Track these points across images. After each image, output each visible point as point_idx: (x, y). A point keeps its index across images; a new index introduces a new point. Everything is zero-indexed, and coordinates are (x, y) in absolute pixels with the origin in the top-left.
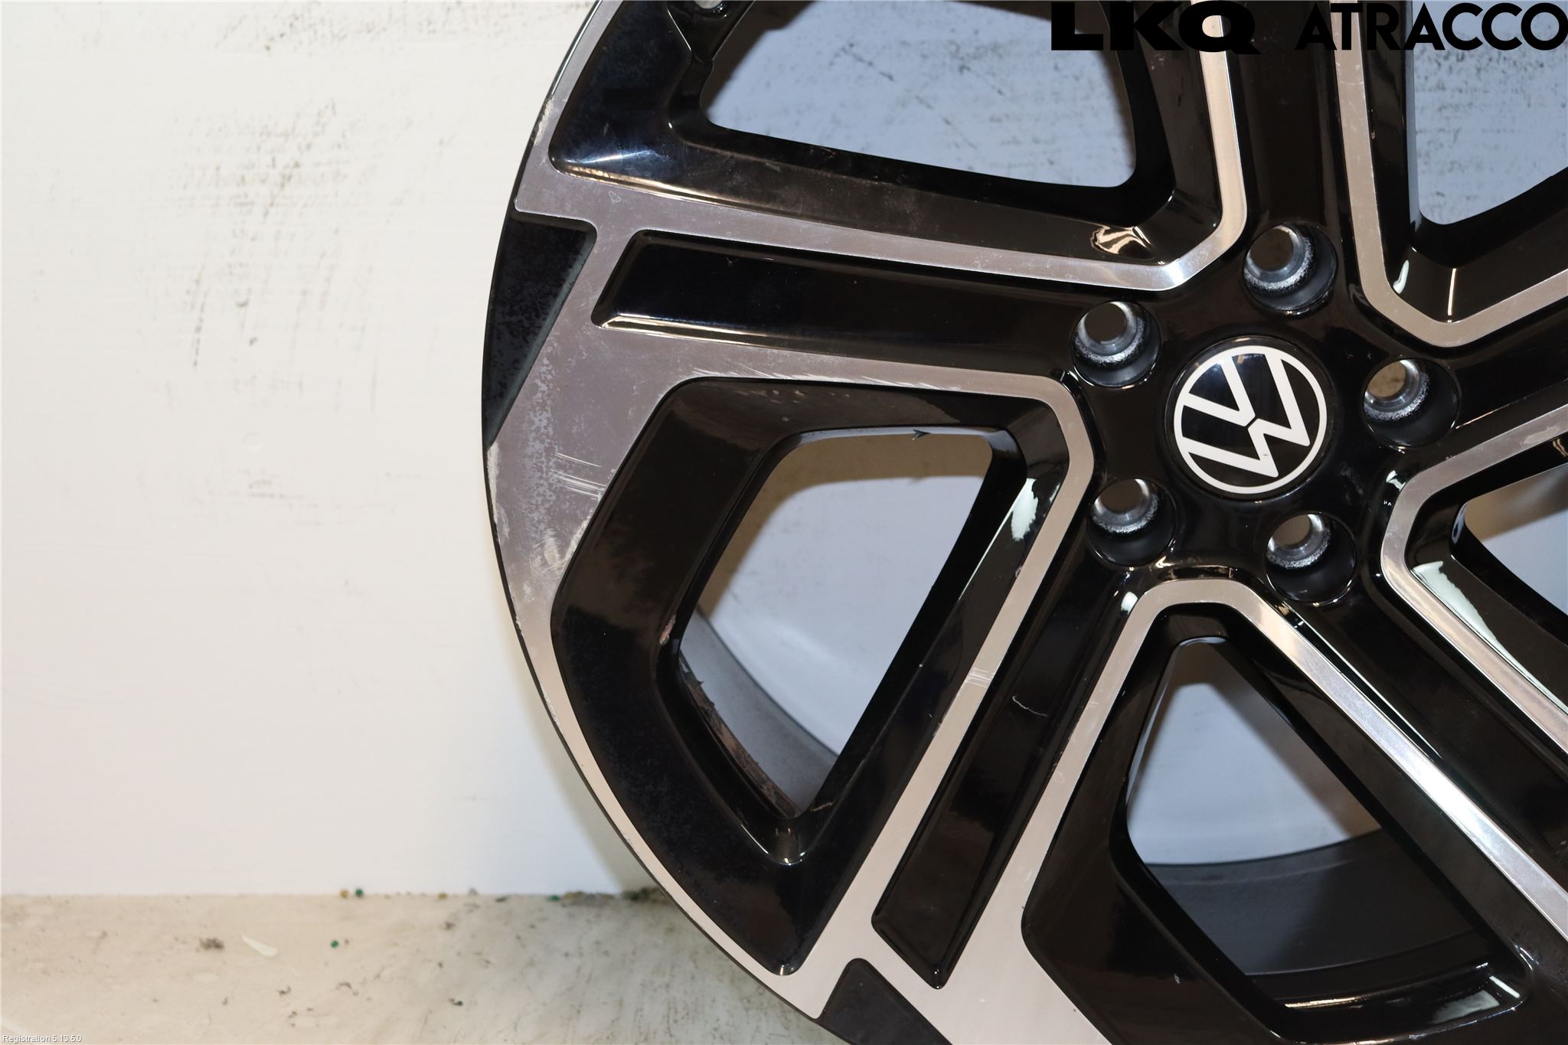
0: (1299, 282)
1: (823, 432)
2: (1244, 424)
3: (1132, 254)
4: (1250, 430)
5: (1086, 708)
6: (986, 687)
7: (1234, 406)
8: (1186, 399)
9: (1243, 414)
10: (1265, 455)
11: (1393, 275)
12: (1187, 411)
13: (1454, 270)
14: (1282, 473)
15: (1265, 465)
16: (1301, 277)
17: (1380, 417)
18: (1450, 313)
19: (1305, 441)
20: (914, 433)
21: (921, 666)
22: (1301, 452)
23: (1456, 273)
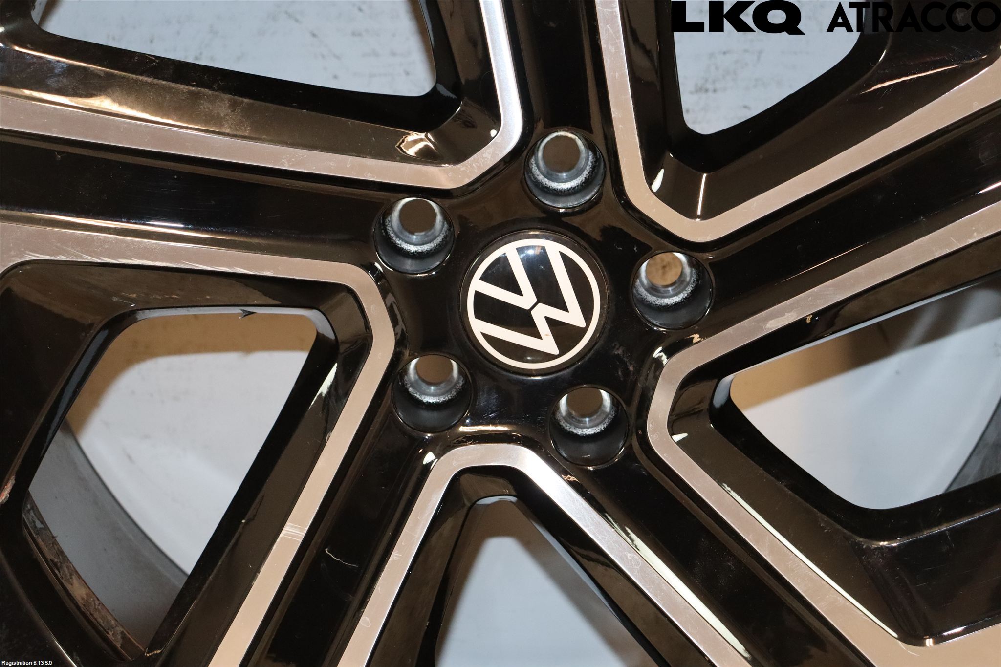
0: (583, 183)
1: (151, 310)
2: (527, 308)
3: (426, 157)
4: (533, 312)
5: (390, 560)
6: (300, 541)
7: (517, 290)
8: (477, 285)
9: (526, 299)
10: (547, 335)
11: (650, 179)
12: (478, 295)
13: (705, 175)
14: (562, 352)
15: (547, 343)
16: (585, 178)
17: (657, 303)
18: (699, 212)
19: (582, 324)
20: (241, 312)
21: (243, 521)
22: (580, 333)
23: (707, 178)
